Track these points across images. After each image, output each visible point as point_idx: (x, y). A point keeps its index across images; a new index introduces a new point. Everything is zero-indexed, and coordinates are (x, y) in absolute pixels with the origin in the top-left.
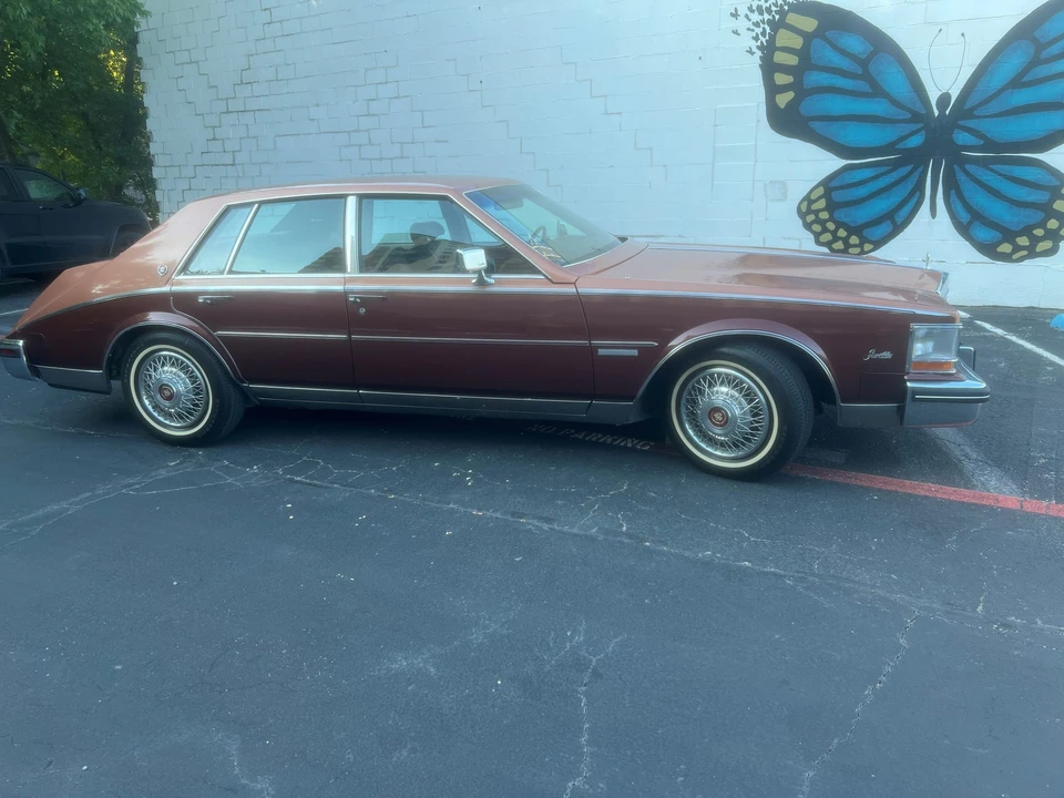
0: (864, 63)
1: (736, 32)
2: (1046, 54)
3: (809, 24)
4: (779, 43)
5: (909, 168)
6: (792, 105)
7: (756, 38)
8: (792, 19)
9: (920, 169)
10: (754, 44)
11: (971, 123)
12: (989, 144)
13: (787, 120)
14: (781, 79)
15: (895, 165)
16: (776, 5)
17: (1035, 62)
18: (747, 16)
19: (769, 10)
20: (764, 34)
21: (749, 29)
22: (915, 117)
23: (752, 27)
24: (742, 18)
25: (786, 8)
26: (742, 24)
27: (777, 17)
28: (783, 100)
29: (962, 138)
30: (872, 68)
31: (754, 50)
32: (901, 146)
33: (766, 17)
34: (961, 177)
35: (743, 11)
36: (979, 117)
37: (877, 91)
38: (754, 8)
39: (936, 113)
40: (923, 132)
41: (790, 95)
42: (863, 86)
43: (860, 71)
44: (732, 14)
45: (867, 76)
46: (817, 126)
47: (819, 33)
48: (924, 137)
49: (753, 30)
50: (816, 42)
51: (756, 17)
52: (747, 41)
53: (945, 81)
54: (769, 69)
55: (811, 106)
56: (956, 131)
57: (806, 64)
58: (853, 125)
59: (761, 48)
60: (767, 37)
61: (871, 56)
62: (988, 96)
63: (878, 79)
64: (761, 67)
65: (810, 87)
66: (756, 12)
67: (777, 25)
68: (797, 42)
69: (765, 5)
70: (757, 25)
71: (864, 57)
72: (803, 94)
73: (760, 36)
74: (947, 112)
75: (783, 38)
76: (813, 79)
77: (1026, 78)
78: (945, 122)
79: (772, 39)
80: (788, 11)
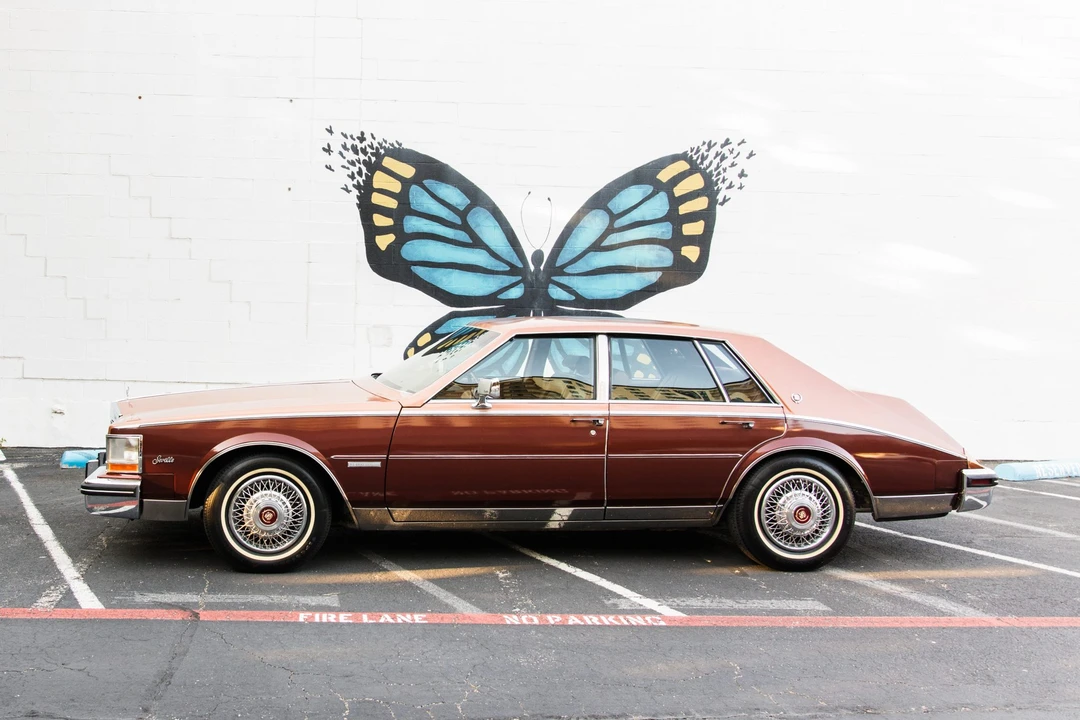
0: (463, 214)
1: (329, 168)
2: (618, 223)
3: (408, 171)
4: (376, 185)
6: (394, 248)
7: (352, 177)
8: (388, 162)
10: (350, 183)
11: (563, 280)
12: (580, 300)
13: (389, 264)
14: (380, 220)
16: (372, 147)
17: (610, 230)
18: (341, 153)
19: (364, 151)
20: (360, 173)
21: (343, 167)
22: (513, 270)
23: (347, 165)
24: (335, 154)
25: (382, 151)
26: (335, 160)
27: (373, 159)
28: (383, 242)
29: (556, 293)
30: (470, 220)
31: (350, 188)
32: (502, 296)
35: (336, 147)
36: (569, 275)
37: (477, 243)
38: (349, 146)
39: (532, 268)
40: (522, 285)
41: (391, 238)
42: (462, 236)
43: (458, 221)
44: (324, 149)
45: (465, 227)
46: (419, 271)
47: (417, 180)
48: (523, 290)
49: (348, 168)
50: (414, 189)
51: (351, 156)
52: (342, 177)
53: (537, 239)
54: (367, 209)
55: (413, 251)
56: (551, 286)
57: (405, 208)
58: (456, 273)
59: (358, 187)
60: (364, 178)
61: (469, 208)
62: (575, 256)
63: (477, 231)
64: (359, 206)
65: (410, 231)
66: (351, 151)
67: (373, 167)
68: (396, 187)
69: (360, 146)
70: (353, 163)
71: (462, 208)
72: (403, 238)
73: (356, 175)
74: (542, 268)
75: (380, 180)
76: (413, 224)
77: (606, 243)
78: (540, 277)
79: (369, 180)
80: (384, 155)
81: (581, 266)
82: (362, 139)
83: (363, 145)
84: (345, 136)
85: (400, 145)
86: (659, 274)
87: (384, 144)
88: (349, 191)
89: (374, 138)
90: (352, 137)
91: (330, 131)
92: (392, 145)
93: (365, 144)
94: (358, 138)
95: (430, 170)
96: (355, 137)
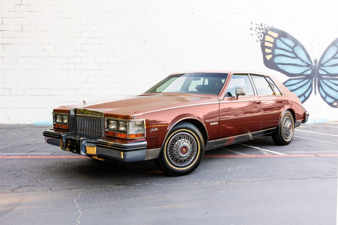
0: (293, 48)
1: (252, 35)
3: (276, 35)
4: (266, 40)
5: (308, 80)
6: (272, 59)
7: (259, 37)
8: (270, 32)
9: (311, 81)
10: (258, 39)
11: (323, 68)
12: (328, 74)
13: (270, 64)
14: (267, 51)
16: (265, 28)
18: (255, 30)
19: (262, 29)
20: (261, 36)
21: (256, 34)
22: (308, 65)
23: (257, 34)
25: (268, 29)
26: (253, 32)
27: (265, 32)
28: (269, 57)
29: (321, 72)
30: (295, 50)
31: (258, 41)
32: (305, 74)
34: (322, 83)
35: (254, 28)
36: (325, 66)
37: (297, 57)
38: (258, 28)
39: (314, 64)
40: (311, 70)
41: (271, 56)
42: (293, 55)
43: (291, 50)
44: (250, 29)
45: (293, 52)
46: (279, 66)
47: (279, 38)
50: (278, 41)
51: (258, 31)
52: (256, 38)
53: (315, 56)
54: (263, 47)
55: (277, 60)
56: (320, 70)
57: (275, 47)
58: (291, 66)
59: (261, 40)
60: (262, 37)
61: (295, 46)
62: (327, 60)
63: (297, 54)
64: (261, 46)
65: (277, 54)
66: (258, 29)
67: (265, 34)
68: (272, 40)
69: (261, 27)
70: (259, 33)
71: (292, 46)
72: (274, 56)
73: (260, 37)
74: (317, 64)
75: (267, 38)
76: (277, 52)
77: (336, 57)
78: (316, 67)
79: (264, 38)
80: (268, 30)
81: (329, 64)
82: (262, 25)
83: (262, 27)
84: (257, 25)
85: (273, 27)
87: (268, 27)
88: (258, 42)
89: (265, 25)
90: (258, 25)
91: (252, 23)
92: (271, 27)
93: (263, 27)
94: (261, 25)
95: (283, 35)
96: (259, 25)
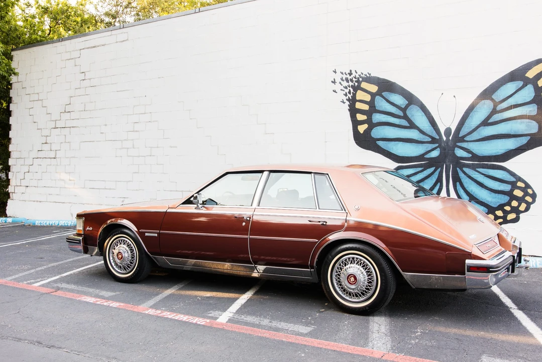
0: (404, 110)
1: (335, 91)
2: (499, 107)
3: (374, 88)
4: (358, 98)
5: (433, 169)
6: (368, 132)
7: (346, 95)
8: (364, 85)
9: (439, 170)
10: (345, 98)
11: (464, 145)
12: (475, 157)
13: (365, 141)
14: (360, 117)
15: (426, 167)
16: (355, 78)
17: (494, 112)
18: (340, 83)
19: (352, 80)
20: (350, 92)
21: (341, 90)
22: (434, 140)
23: (343, 89)
24: (338, 84)
25: (361, 79)
26: (338, 87)
27: (356, 84)
28: (362, 128)
29: (460, 153)
30: (408, 112)
31: (345, 101)
32: (427, 156)
33: (351, 84)
34: (461, 175)
35: (338, 80)
36: (467, 141)
37: (412, 126)
38: (344, 79)
39: (445, 138)
40: (439, 149)
41: (365, 126)
42: (404, 123)
43: (401, 114)
44: (332, 82)
45: (405, 117)
46: (380, 143)
47: (379, 93)
48: (439, 151)
49: (344, 91)
50: (378, 98)
51: (345, 84)
52: (341, 96)
53: (447, 121)
54: (353, 111)
55: (377, 132)
56: (456, 149)
57: (373, 109)
58: (400, 144)
59: (349, 100)
60: (352, 95)
61: (407, 106)
62: (471, 130)
63: (412, 119)
64: (349, 110)
65: (375, 122)
66: (345, 81)
67: (356, 88)
68: (368, 98)
69: (349, 78)
70: (346, 88)
71: (403, 107)
72: (372, 125)
73: (348, 94)
74: (450, 138)
75: (360, 95)
76: (377, 118)
77: (490, 121)
78: (450, 144)
79: (354, 95)
80: (362, 81)
81: (475, 136)
82: (350, 74)
83: (351, 77)
84: (342, 73)
85: (370, 74)
86: (529, 138)
87: (362, 75)
88: (344, 103)
89: (356, 73)
90: (345, 73)
91: (335, 72)
92: (366, 75)
93: (352, 76)
94: (349, 74)
95: (386, 87)
96: (347, 73)
